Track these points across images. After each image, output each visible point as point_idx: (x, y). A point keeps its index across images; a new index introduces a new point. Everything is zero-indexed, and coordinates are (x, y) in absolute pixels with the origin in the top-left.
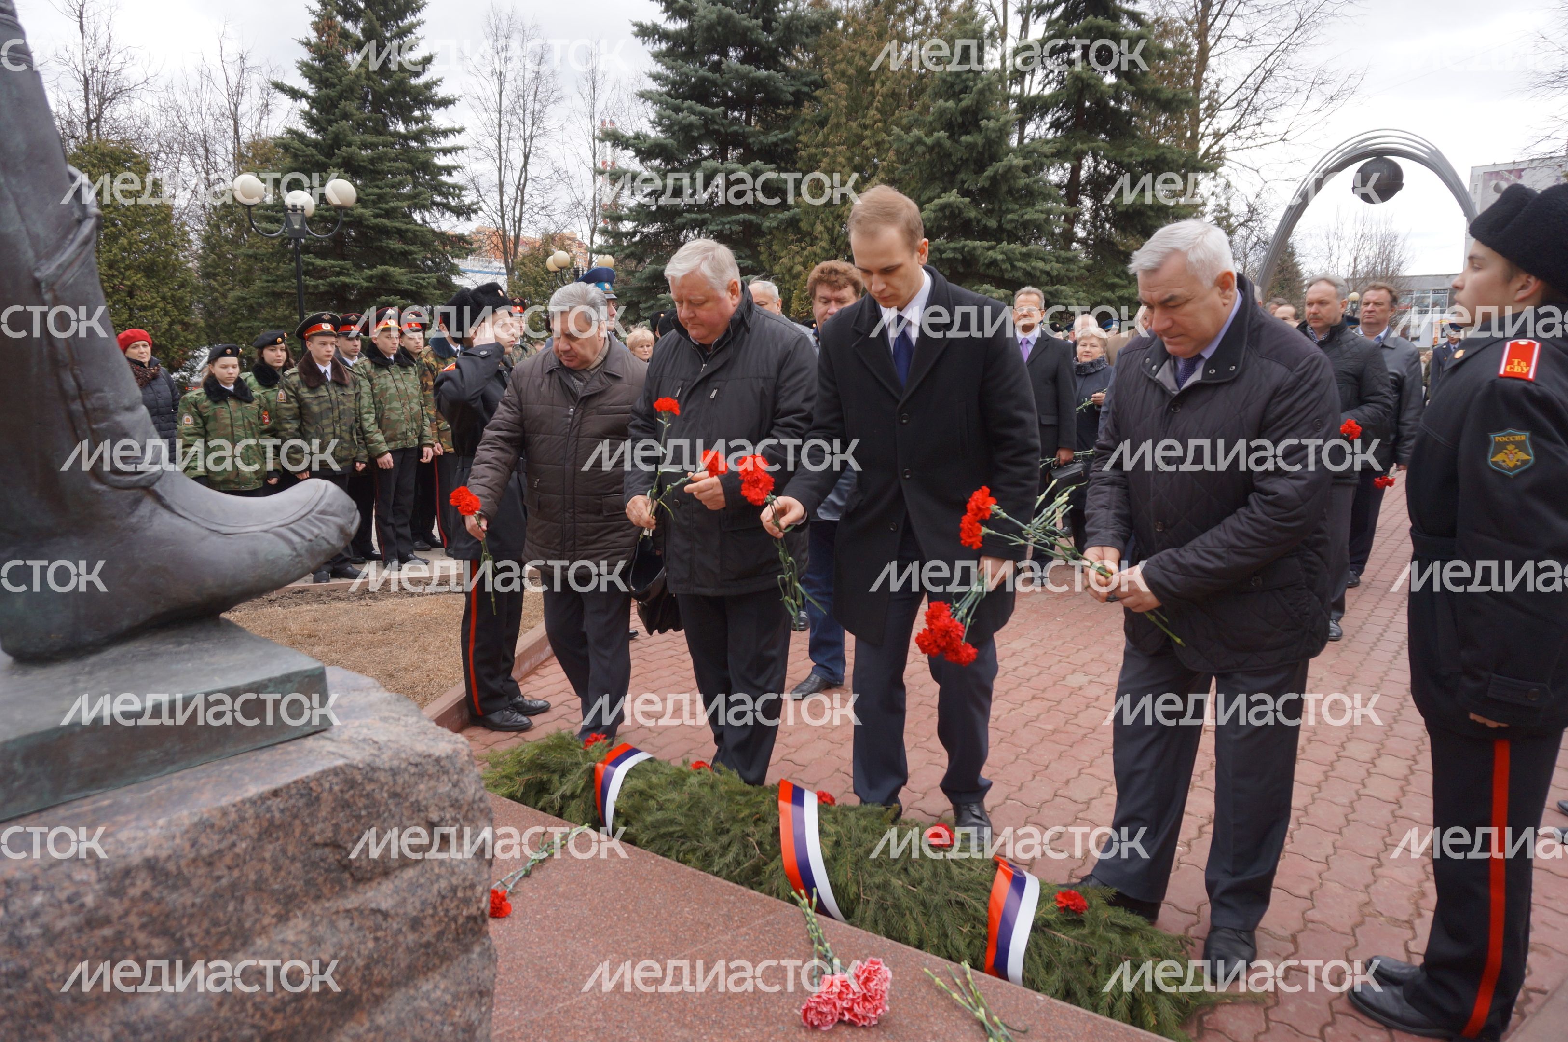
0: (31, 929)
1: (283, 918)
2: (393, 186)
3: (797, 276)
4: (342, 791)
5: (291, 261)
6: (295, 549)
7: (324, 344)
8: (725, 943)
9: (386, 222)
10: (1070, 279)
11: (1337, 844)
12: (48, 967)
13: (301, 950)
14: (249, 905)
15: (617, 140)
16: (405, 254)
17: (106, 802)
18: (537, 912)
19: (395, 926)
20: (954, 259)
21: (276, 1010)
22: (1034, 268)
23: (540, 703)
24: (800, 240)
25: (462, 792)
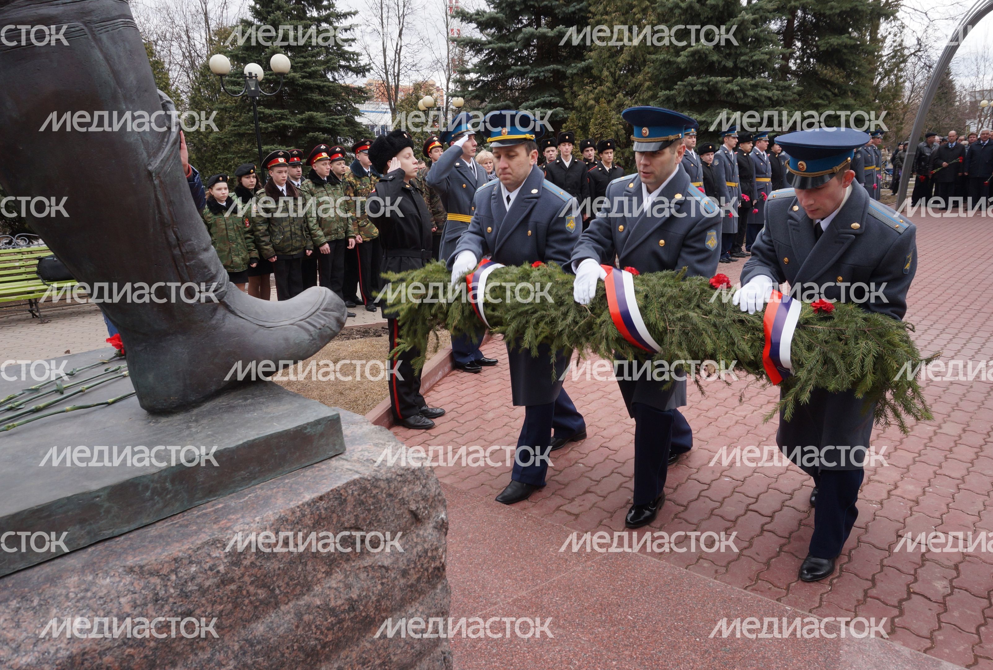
0: (191, 587)
1: (328, 574)
2: (313, 56)
3: (591, 108)
4: (359, 495)
5: (249, 110)
6: (311, 335)
7: (280, 172)
8: (578, 572)
9: (310, 81)
10: (786, 102)
11: (986, 503)
12: (203, 609)
13: (340, 592)
14: (309, 567)
15: (465, 17)
16: (323, 102)
17: (221, 506)
18: (457, 552)
19: (393, 575)
20: (702, 91)
21: (328, 629)
22: (760, 95)
23: (439, 411)
24: (592, 83)
25: (429, 490)
